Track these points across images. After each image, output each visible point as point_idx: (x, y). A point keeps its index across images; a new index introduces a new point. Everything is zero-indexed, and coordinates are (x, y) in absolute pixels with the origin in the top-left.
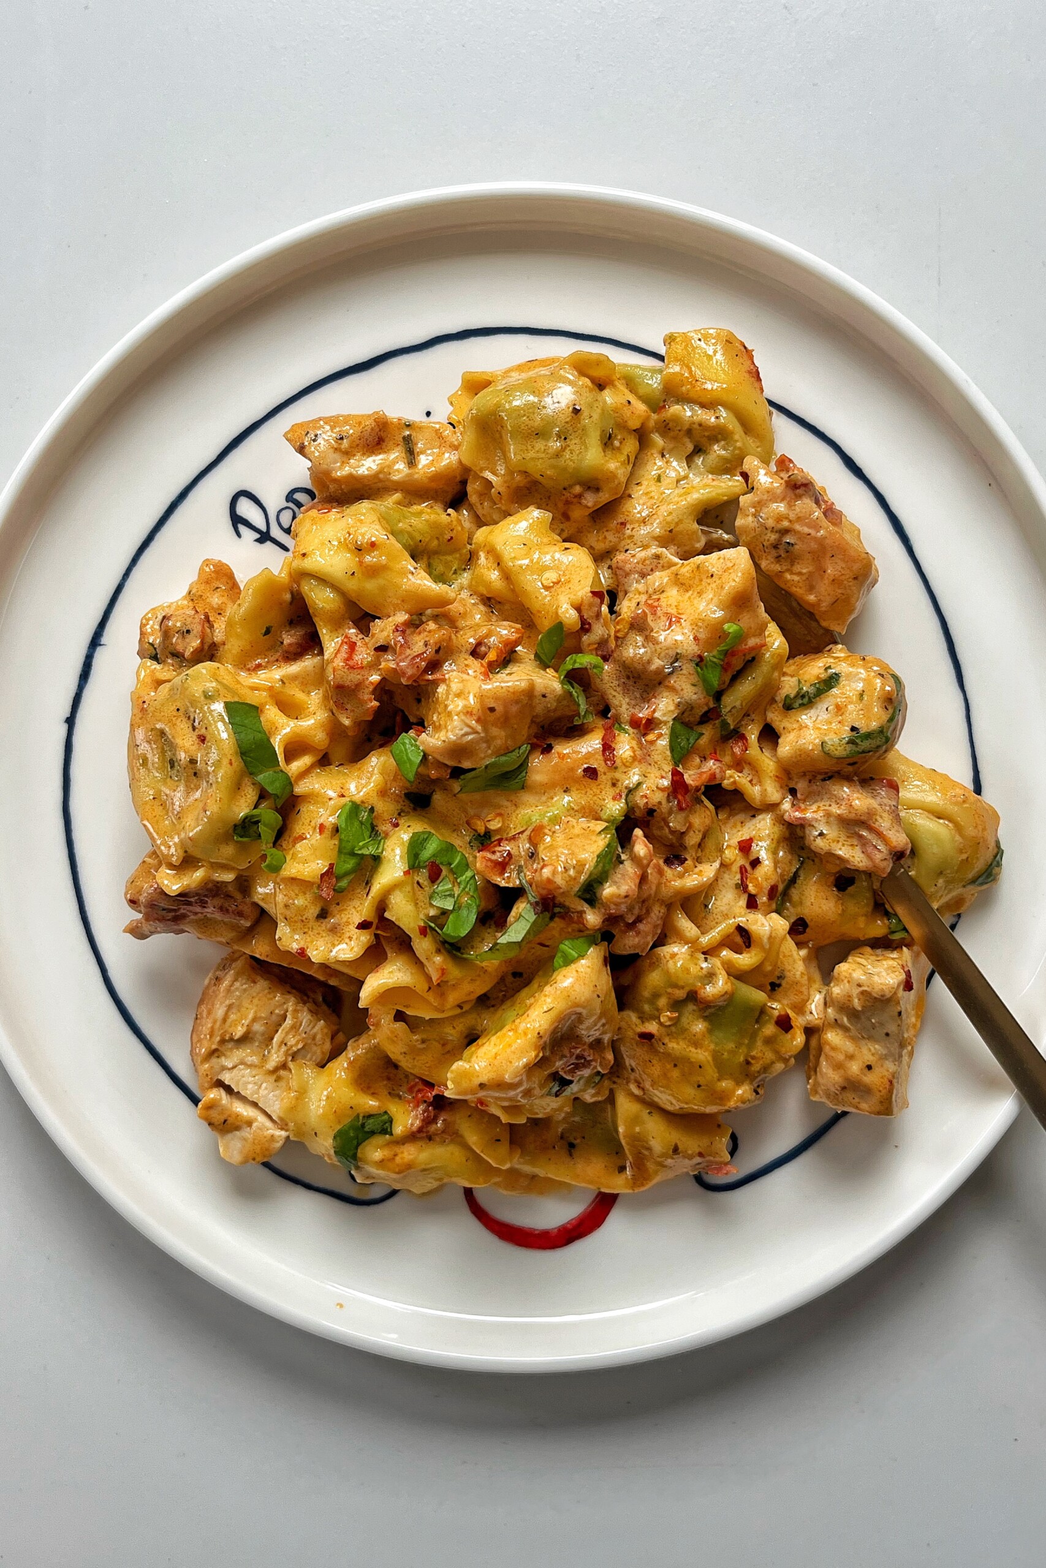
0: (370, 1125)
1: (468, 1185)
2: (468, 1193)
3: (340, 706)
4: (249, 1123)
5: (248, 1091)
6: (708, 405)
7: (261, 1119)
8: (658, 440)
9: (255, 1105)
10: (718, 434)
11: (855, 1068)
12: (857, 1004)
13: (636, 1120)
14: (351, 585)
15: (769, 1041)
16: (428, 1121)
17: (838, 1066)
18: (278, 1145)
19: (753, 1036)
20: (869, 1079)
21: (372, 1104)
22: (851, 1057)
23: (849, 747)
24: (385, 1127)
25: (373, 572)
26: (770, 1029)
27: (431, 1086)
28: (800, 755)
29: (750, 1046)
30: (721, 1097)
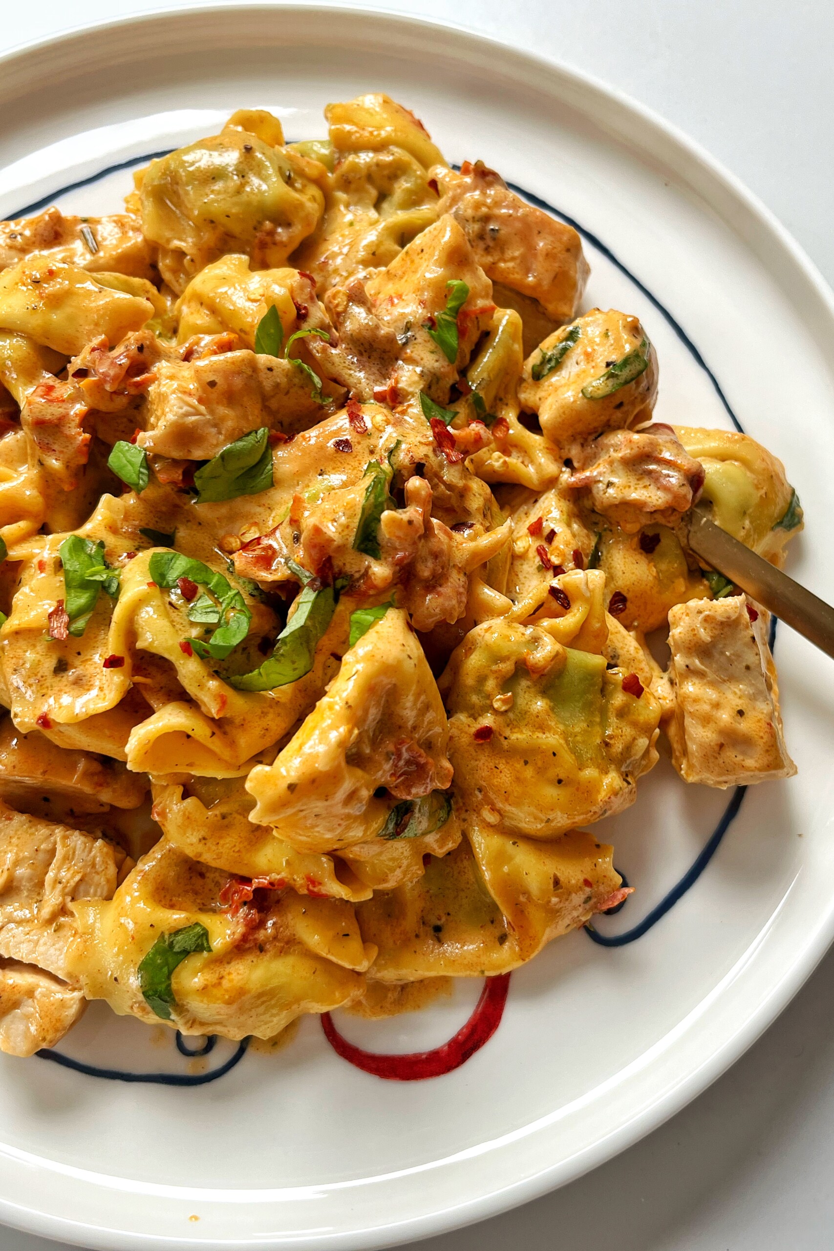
0: (180, 942)
1: (324, 1009)
2: (326, 1020)
3: (47, 448)
4: (30, 993)
5: (21, 954)
6: (379, 147)
7: (44, 983)
8: (341, 195)
9: (33, 968)
10: (396, 171)
11: (725, 717)
12: (705, 635)
13: (501, 858)
14: (35, 322)
15: (622, 713)
16: (255, 926)
17: (706, 720)
18: (72, 1011)
19: (603, 712)
20: (745, 726)
21: (177, 917)
22: (717, 706)
23: (610, 383)
24: (201, 942)
25: (56, 301)
26: (619, 699)
27: (247, 881)
28: (564, 413)
29: (604, 724)
30: (587, 791)
